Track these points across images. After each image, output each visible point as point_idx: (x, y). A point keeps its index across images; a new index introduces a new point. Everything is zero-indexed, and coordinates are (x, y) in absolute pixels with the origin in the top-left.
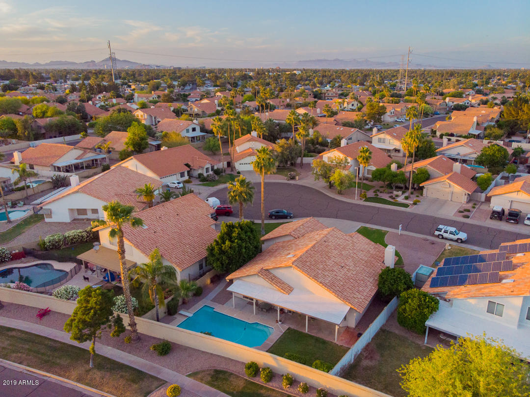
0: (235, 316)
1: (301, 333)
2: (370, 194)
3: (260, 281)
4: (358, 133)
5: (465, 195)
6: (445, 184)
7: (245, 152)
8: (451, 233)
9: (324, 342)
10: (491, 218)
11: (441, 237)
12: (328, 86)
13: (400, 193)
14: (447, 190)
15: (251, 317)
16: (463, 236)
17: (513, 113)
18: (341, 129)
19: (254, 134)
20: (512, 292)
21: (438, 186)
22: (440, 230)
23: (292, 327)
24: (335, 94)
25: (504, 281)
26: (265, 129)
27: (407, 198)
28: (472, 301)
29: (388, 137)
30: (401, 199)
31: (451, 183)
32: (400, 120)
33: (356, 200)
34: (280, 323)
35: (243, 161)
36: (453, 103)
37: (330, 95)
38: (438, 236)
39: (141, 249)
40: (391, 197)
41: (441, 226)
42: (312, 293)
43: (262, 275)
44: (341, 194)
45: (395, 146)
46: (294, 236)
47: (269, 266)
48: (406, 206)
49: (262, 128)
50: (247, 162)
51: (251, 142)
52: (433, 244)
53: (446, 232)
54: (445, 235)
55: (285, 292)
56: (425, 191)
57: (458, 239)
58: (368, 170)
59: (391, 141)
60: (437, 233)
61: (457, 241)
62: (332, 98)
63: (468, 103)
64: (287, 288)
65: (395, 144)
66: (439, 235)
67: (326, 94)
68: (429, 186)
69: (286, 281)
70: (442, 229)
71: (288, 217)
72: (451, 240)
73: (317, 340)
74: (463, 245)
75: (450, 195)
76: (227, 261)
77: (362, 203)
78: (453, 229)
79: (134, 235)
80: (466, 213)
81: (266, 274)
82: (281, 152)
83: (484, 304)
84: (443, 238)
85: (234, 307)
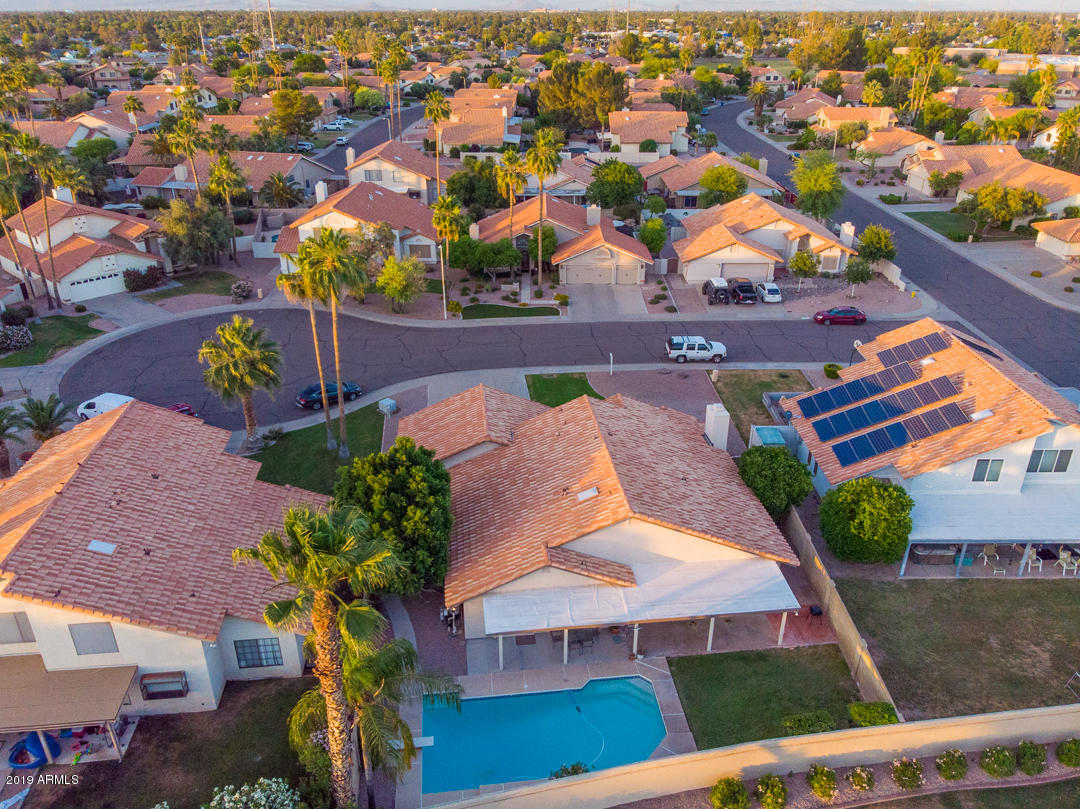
0: (526, 688)
1: (701, 658)
2: (465, 302)
3: (556, 578)
4: (305, 165)
5: (642, 267)
6: (602, 253)
7: (68, 248)
8: (702, 348)
9: (762, 657)
11: (681, 360)
12: (67, 54)
13: (516, 286)
14: (606, 264)
15: (572, 677)
16: (719, 348)
18: (260, 158)
19: (62, 194)
20: (1020, 432)
21: (588, 259)
22: (679, 346)
23: (673, 653)
24: (119, 75)
25: (975, 416)
26: (81, 178)
27: (539, 295)
28: (945, 470)
29: (388, 167)
30: (526, 297)
31: (615, 249)
32: (334, 127)
33: (446, 321)
34: (640, 657)
35: (80, 274)
36: (404, 81)
37: (108, 77)
38: (676, 360)
39: (160, 623)
40: (506, 298)
41: (676, 339)
42: (678, 562)
44: (403, 313)
45: (409, 184)
46: (500, 440)
47: (560, 536)
48: (551, 311)
49: (71, 177)
50: (88, 277)
51: (75, 219)
52: (686, 377)
53: (691, 348)
54: (691, 354)
55: (626, 584)
56: (562, 273)
57: (715, 356)
58: (411, 246)
59: (397, 175)
60: (674, 354)
61: (712, 360)
62: (114, 84)
63: (432, 81)
64: (621, 573)
65: (406, 180)
66: (679, 356)
67: (97, 76)
68: (571, 263)
69: (610, 557)
70: (682, 344)
71: (353, 397)
72: (703, 361)
73: (744, 657)
74: (731, 366)
75: (614, 272)
76: (429, 561)
77: (460, 323)
78: (699, 340)
79: (97, 585)
80: (664, 304)
81: (561, 556)
82: (187, 235)
83: (968, 468)
84: (686, 361)
85: (501, 667)
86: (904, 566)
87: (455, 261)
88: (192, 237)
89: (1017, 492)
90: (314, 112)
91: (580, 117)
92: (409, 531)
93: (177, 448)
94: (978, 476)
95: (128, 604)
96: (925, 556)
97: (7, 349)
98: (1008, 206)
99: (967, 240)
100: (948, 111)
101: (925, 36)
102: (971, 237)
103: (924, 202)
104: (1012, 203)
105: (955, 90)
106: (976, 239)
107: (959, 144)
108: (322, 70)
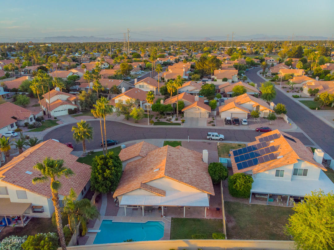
0: (130, 221)
1: (181, 219)
2: (155, 121)
3: (143, 192)
4: (124, 83)
5: (208, 113)
6: (196, 109)
7: (55, 103)
8: (217, 136)
9: (199, 220)
10: (226, 124)
11: (210, 139)
12: (77, 54)
13: (171, 117)
14: (197, 112)
15: (143, 219)
16: (222, 136)
17: (201, 65)
18: (112, 81)
19: (57, 89)
20: (288, 162)
21: (192, 110)
22: (210, 135)
23: (174, 216)
24: (87, 59)
25: (278, 157)
26: (63, 85)
27: (177, 120)
28: (267, 172)
29: (145, 84)
30: (173, 120)
31: (200, 108)
32: (138, 73)
33: (149, 125)
34: (164, 216)
35: (56, 109)
36: (161, 61)
37: (84, 59)
38: (209, 139)
39: (37, 192)
40: (167, 120)
41: (209, 133)
42: (179, 191)
43: (143, 188)
44: (138, 123)
45: (151, 89)
46: (142, 156)
47: (145, 181)
48: (179, 124)
49: (61, 85)
50: (59, 110)
51: (58, 95)
52: (210, 144)
53: (213, 136)
54: (213, 138)
55: (162, 195)
56: (185, 114)
57: (220, 138)
58: (145, 105)
59: (148, 86)
60: (208, 137)
61: (220, 140)
62: (85, 61)
63: (169, 61)
64: (162, 192)
65: (150, 88)
66: (209, 138)
67: (81, 59)
68: (187, 111)
69: (160, 188)
70: (211, 135)
71: (115, 144)
72: (217, 140)
73: (194, 220)
74: (225, 142)
75: (199, 114)
76: (110, 184)
77: (153, 126)
78: (216, 134)
79: (24, 181)
80: (212, 123)
81: (145, 186)
82: (85, 100)
83: (274, 172)
84: (212, 140)
85: (126, 215)
86: (250, 200)
87: (155, 110)
88: (86, 101)
89: (290, 181)
90: (131, 69)
91: (206, 71)
92: (105, 176)
93: (57, 151)
94: (277, 175)
95: (30, 186)
96: (258, 198)
97: (34, 127)
98: (329, 99)
99: (316, 109)
100: (322, 71)
101: (324, 48)
102: (317, 108)
103: (307, 98)
104: (330, 98)
105: (328, 64)
106: (319, 109)
107: (325, 80)
108: (140, 58)
